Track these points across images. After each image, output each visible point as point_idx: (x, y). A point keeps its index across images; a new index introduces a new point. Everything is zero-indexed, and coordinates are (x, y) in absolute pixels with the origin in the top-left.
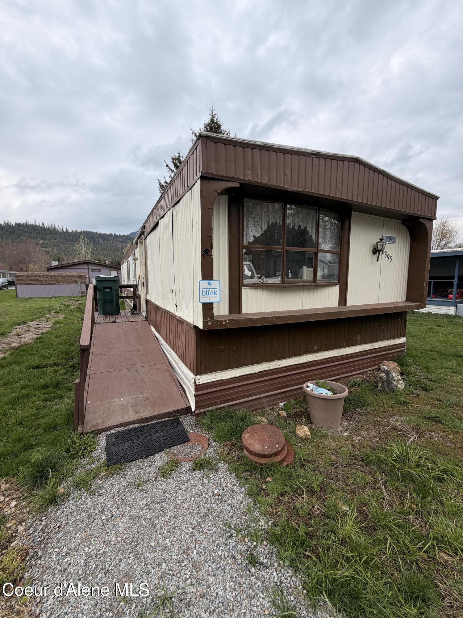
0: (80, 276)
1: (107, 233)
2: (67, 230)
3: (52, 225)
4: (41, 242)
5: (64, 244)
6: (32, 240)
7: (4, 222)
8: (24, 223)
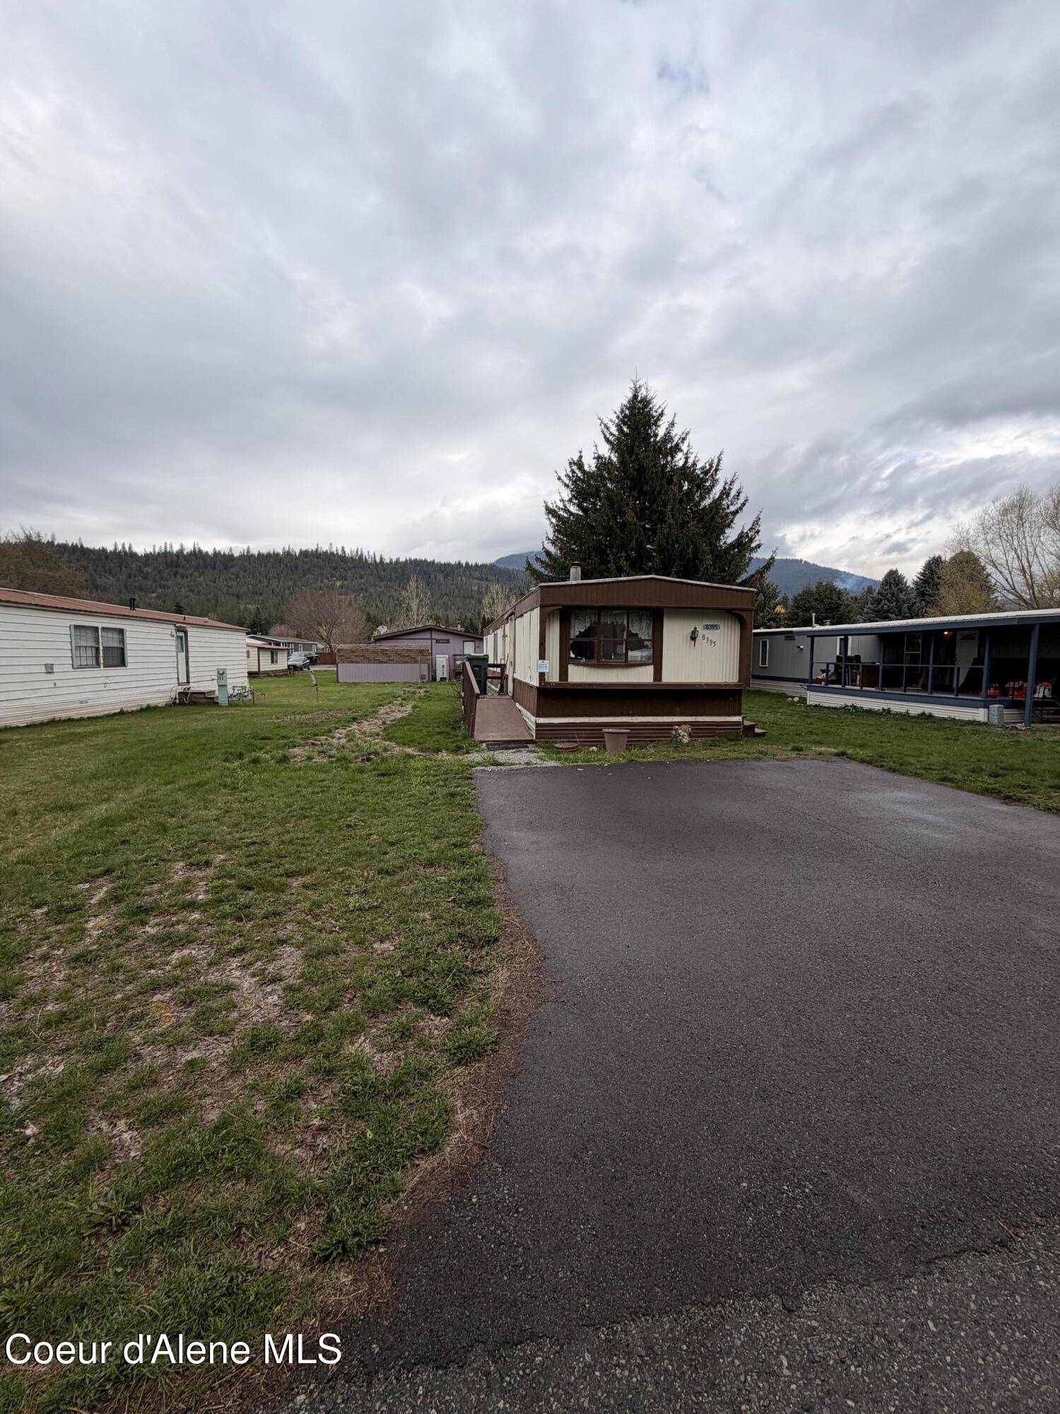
0: (421, 651)
1: (453, 563)
2: (381, 559)
3: (357, 552)
4: (338, 583)
5: (375, 587)
6: (326, 581)
7: (284, 549)
8: (314, 549)
